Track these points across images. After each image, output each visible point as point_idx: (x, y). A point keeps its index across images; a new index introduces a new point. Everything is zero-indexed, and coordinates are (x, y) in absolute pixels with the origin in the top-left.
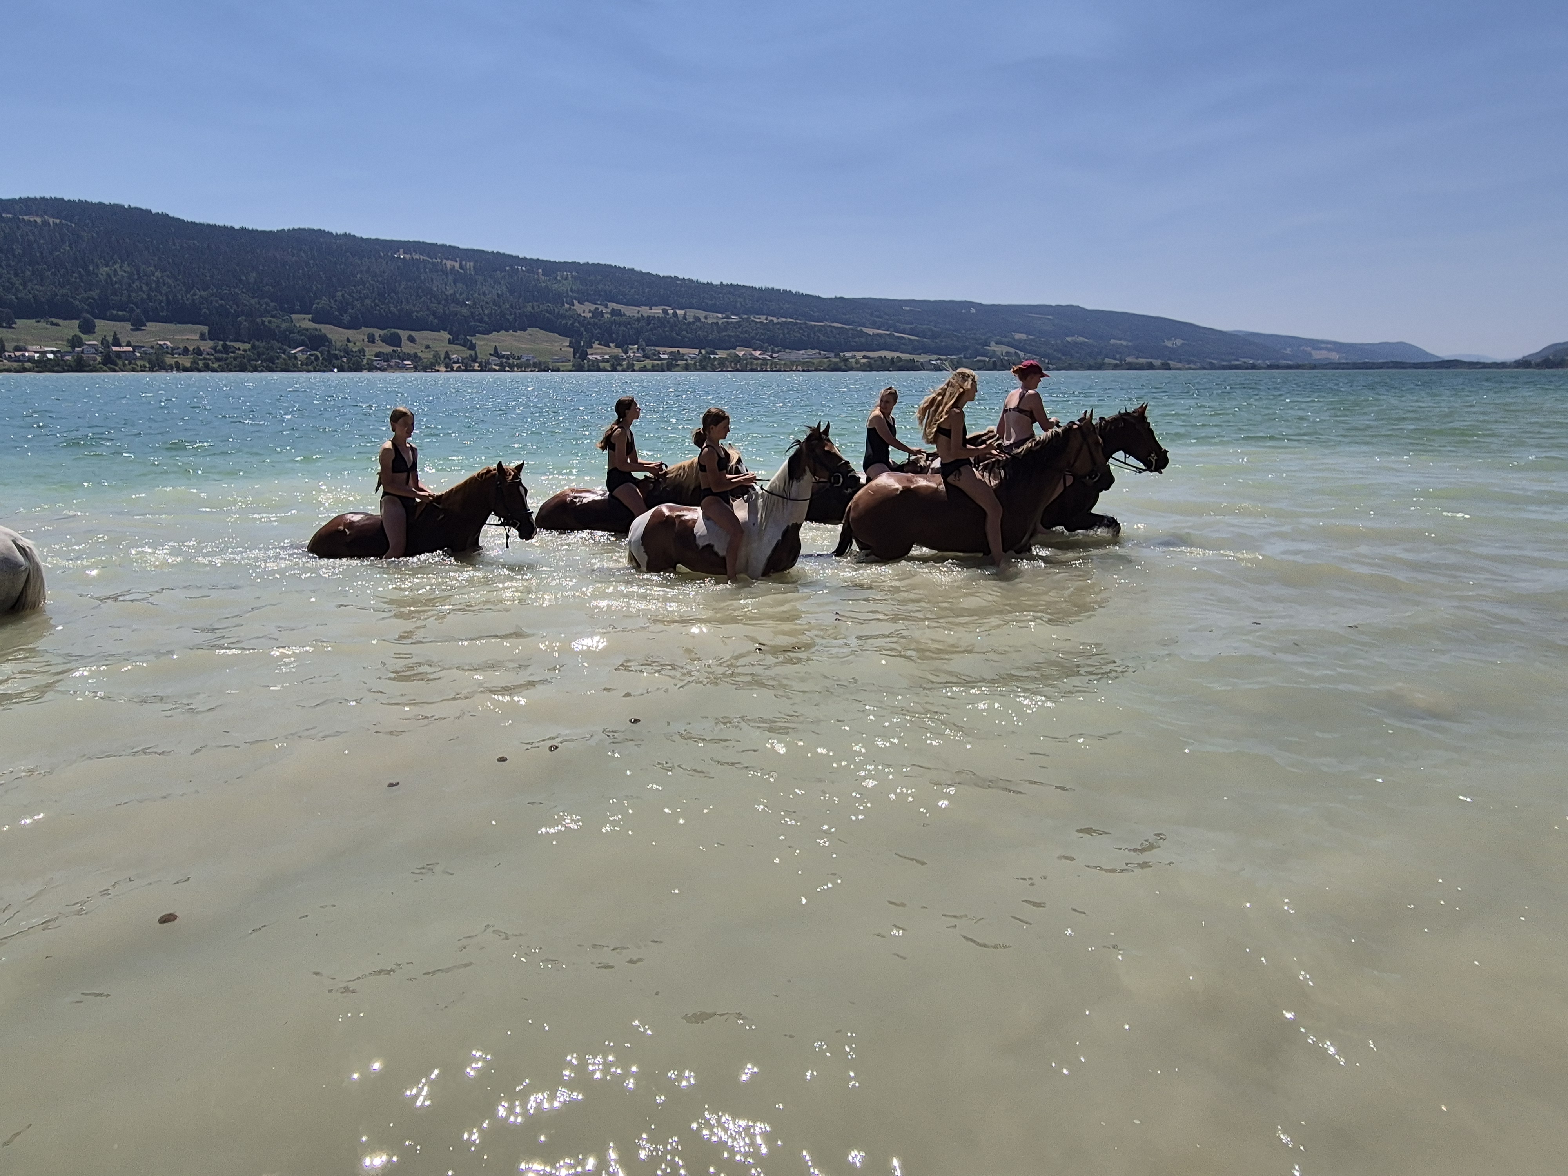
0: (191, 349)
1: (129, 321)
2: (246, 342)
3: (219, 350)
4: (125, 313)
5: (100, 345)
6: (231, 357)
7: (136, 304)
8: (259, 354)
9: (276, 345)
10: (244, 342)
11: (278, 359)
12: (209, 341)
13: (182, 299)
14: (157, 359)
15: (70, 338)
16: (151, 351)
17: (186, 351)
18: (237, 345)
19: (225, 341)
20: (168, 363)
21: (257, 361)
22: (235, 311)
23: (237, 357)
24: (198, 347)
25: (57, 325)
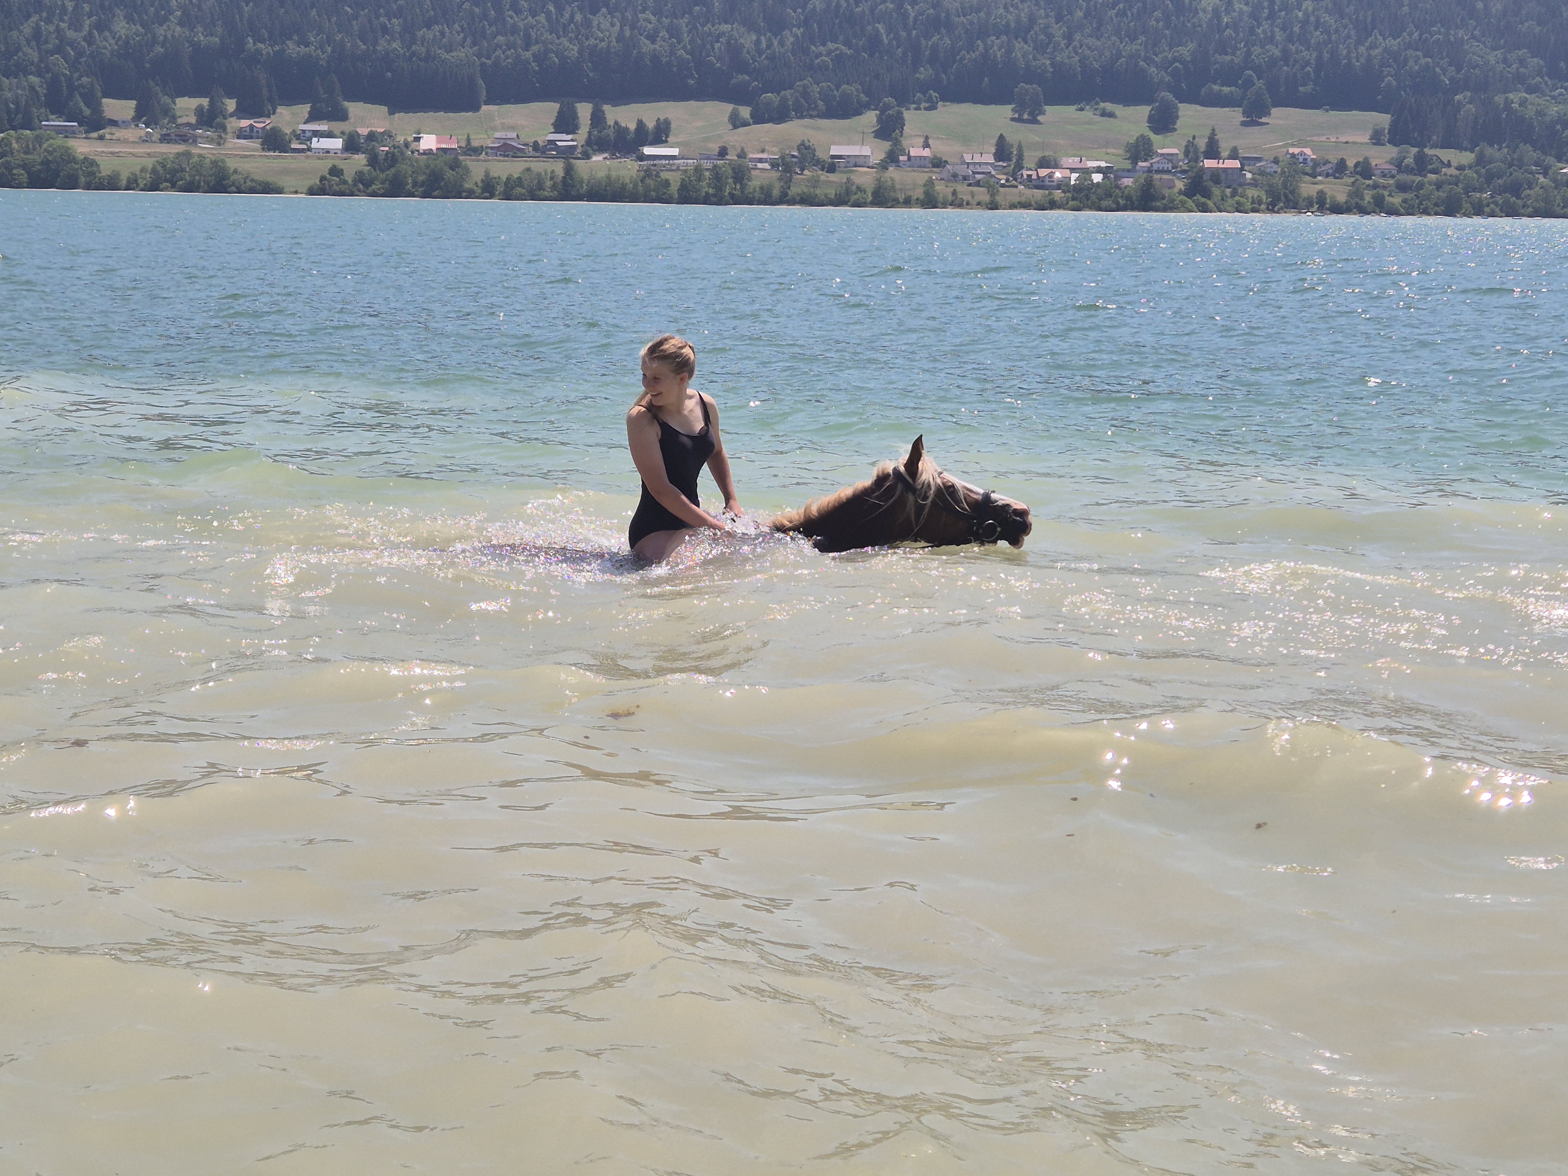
0: (1351, 163)
1: (1240, 106)
2: (1466, 150)
3: (1407, 166)
4: (1233, 88)
5: (1181, 156)
6: (1430, 184)
7: (1259, 72)
8: (1490, 177)
9: (1529, 152)
10: (1460, 148)
11: (1530, 188)
12: (1389, 147)
13: (1348, 56)
14: (1285, 186)
15: (1132, 141)
16: (1275, 167)
17: (1341, 167)
18: (1446, 154)
19: (1421, 145)
20: (1305, 194)
21: (1482, 190)
22: (1451, 79)
23: (1443, 183)
24: (1366, 160)
25: (1111, 115)
